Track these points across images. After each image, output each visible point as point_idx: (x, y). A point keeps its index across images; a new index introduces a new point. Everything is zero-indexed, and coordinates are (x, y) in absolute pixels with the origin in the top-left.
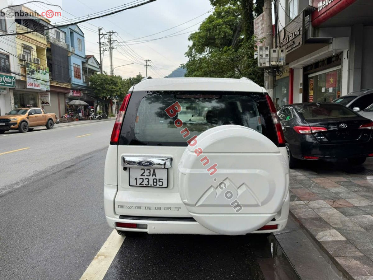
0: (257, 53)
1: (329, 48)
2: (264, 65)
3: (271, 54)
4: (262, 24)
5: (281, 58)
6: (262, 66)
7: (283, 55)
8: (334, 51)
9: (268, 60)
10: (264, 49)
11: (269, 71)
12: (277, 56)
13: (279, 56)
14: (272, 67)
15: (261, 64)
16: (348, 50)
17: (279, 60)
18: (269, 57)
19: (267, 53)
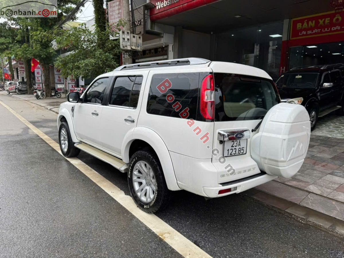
0: (119, 35)
1: (160, 40)
2: (126, 47)
3: (132, 39)
4: (119, 9)
5: (139, 44)
6: (125, 49)
7: (140, 41)
8: (164, 44)
9: (129, 44)
10: (126, 33)
11: (129, 54)
12: (136, 42)
13: (138, 42)
14: (132, 51)
15: (124, 47)
16: (173, 45)
17: (137, 46)
18: (130, 42)
19: (129, 37)
